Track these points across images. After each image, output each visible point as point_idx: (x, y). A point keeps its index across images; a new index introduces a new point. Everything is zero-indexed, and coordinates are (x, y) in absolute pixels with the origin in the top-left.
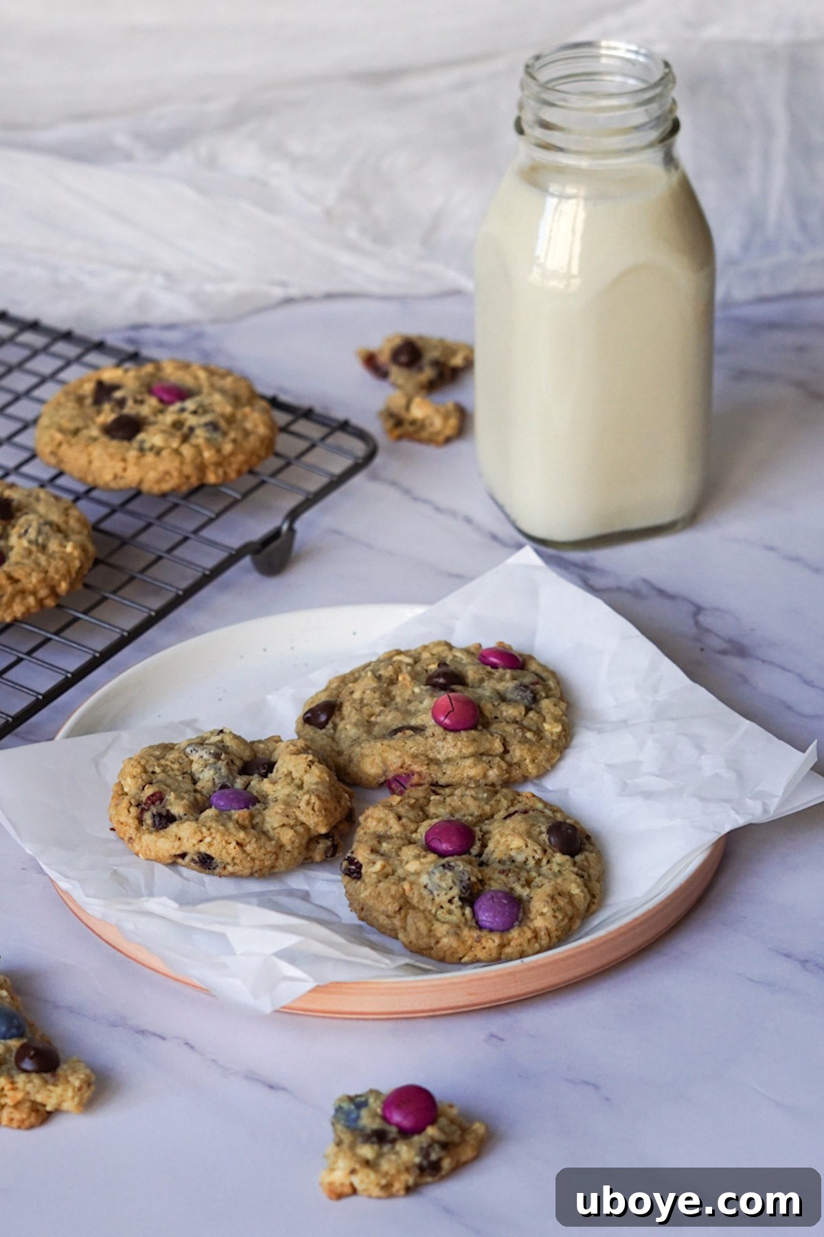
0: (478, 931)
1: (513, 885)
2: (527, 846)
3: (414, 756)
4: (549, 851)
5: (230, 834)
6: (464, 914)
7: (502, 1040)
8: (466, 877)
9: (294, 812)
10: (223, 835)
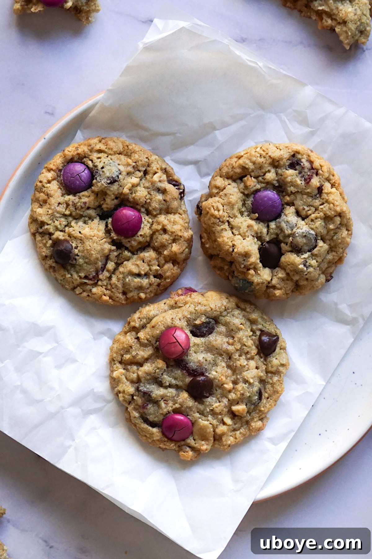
0: (79, 152)
1: (75, 198)
2: (80, 232)
3: (186, 303)
4: (67, 238)
5: (248, 158)
6: (92, 161)
7: (46, 112)
8: (98, 178)
9: (223, 200)
10: (251, 155)
